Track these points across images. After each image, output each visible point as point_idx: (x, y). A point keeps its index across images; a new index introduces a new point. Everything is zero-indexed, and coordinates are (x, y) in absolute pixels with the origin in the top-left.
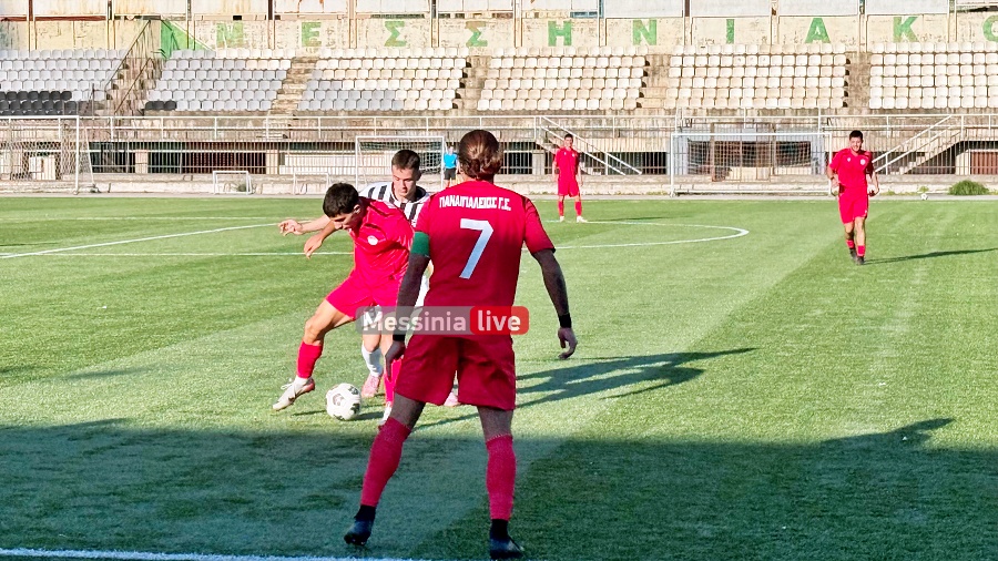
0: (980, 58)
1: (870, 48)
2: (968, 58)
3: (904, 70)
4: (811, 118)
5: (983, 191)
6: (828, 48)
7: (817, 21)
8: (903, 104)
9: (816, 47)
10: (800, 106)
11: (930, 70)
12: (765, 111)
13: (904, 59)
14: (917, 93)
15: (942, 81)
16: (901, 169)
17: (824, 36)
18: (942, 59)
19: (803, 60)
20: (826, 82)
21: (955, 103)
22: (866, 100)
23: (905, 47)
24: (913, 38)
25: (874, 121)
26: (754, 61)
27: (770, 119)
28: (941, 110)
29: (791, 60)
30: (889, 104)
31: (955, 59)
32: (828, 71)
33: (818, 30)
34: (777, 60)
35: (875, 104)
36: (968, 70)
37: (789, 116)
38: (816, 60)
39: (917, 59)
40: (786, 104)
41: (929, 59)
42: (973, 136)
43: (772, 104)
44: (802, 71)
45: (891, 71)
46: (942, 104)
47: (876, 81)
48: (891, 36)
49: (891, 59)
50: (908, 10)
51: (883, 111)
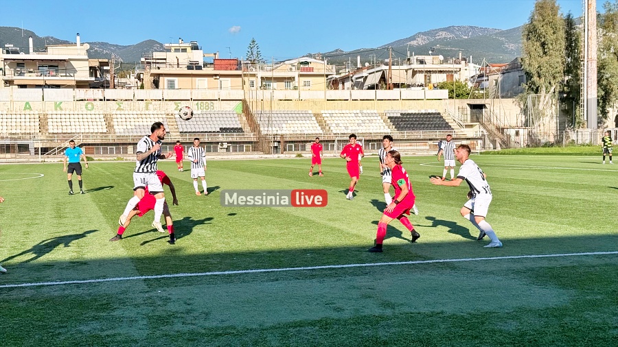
0: (85, 116)
1: (47, 112)
2: (81, 116)
3: (59, 120)
4: (28, 137)
5: (92, 160)
6: (32, 112)
7: (27, 103)
8: (60, 131)
9: (28, 112)
10: (24, 132)
11: (68, 120)
12: (11, 134)
13: (59, 116)
14: (64, 127)
15: (73, 124)
16: (62, 153)
17: (30, 108)
18: (72, 116)
19: (23, 116)
20: (32, 124)
21: (78, 131)
22: (47, 130)
23: (59, 112)
24: (61, 109)
25: (51, 137)
26: (5, 116)
27: (13, 136)
28: (74, 133)
29: (19, 116)
30: (55, 131)
31: (76, 116)
32: (33, 120)
33: (28, 106)
34: (14, 116)
35: (51, 131)
36: (81, 120)
37: (20, 135)
38: (28, 116)
39: (63, 116)
40: (18, 131)
41: (68, 116)
42: (85, 142)
43: (14, 131)
44: (24, 120)
45: (55, 120)
46: (74, 131)
47: (50, 124)
48: (54, 108)
49: (54, 116)
50: (59, 100)
51: (53, 133)
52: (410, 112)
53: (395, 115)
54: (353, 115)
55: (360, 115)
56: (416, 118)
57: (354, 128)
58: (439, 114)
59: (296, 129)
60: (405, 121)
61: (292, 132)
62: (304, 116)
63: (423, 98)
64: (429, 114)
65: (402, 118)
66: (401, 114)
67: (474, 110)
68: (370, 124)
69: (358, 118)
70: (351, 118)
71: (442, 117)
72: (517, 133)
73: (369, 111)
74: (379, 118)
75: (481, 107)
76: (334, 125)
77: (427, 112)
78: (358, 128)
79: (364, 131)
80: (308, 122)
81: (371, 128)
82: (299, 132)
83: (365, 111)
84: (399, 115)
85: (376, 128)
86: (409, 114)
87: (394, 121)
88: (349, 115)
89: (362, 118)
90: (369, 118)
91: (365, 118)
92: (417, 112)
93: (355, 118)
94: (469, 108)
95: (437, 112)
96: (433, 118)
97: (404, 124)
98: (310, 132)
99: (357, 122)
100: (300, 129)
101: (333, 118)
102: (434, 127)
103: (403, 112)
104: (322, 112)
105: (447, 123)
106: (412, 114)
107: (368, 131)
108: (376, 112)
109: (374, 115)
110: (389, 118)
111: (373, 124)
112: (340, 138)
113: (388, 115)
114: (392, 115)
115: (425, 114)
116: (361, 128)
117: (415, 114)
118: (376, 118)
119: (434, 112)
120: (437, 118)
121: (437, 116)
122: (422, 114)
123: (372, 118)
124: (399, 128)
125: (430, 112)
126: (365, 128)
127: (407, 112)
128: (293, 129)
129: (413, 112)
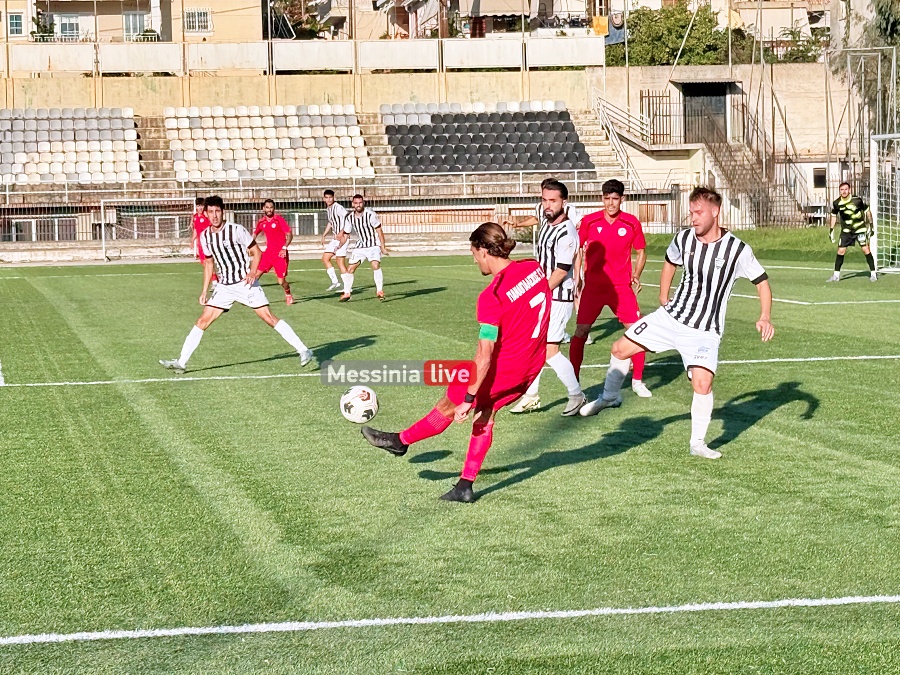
52: (467, 109)
53: (414, 121)
54: (270, 122)
55: (293, 121)
56: (482, 129)
57: (254, 164)
58: (564, 115)
59: (57, 168)
60: (438, 140)
61: (36, 180)
62: (103, 126)
63: (518, 63)
64: (529, 116)
65: (434, 130)
66: (434, 118)
67: (698, 102)
68: (315, 152)
69: (284, 132)
70: (260, 133)
71: (570, 127)
72: (820, 180)
73: (327, 110)
74: (355, 130)
75: (720, 89)
76: (192, 155)
77: (525, 110)
78: (267, 164)
79: (284, 175)
80: (107, 145)
81: (315, 163)
82: (62, 180)
83: (314, 110)
84: (427, 121)
85: (328, 163)
86: (458, 117)
87: (402, 141)
88: (258, 122)
89: (296, 133)
90: (319, 132)
91: (307, 132)
92: (491, 109)
93: (272, 133)
94: (677, 95)
95: (561, 108)
96: (541, 128)
97: (432, 151)
98: (99, 179)
99: (274, 144)
100: (71, 169)
101: (199, 133)
102: (530, 160)
103: (444, 111)
104: (171, 112)
105: (579, 147)
106: (469, 117)
107: (296, 176)
108: (350, 110)
109: (342, 121)
110: (389, 129)
111: (326, 152)
112: (126, 200)
113: (390, 121)
114: (402, 121)
115: (516, 116)
116: (279, 163)
117: (481, 117)
118: (342, 131)
119: (549, 107)
120: (553, 128)
121: (560, 121)
122: (504, 117)
123: (331, 131)
124: (409, 162)
125: (536, 107)
126: (291, 164)
127: (456, 111)
128: (45, 169)
129: (479, 108)
